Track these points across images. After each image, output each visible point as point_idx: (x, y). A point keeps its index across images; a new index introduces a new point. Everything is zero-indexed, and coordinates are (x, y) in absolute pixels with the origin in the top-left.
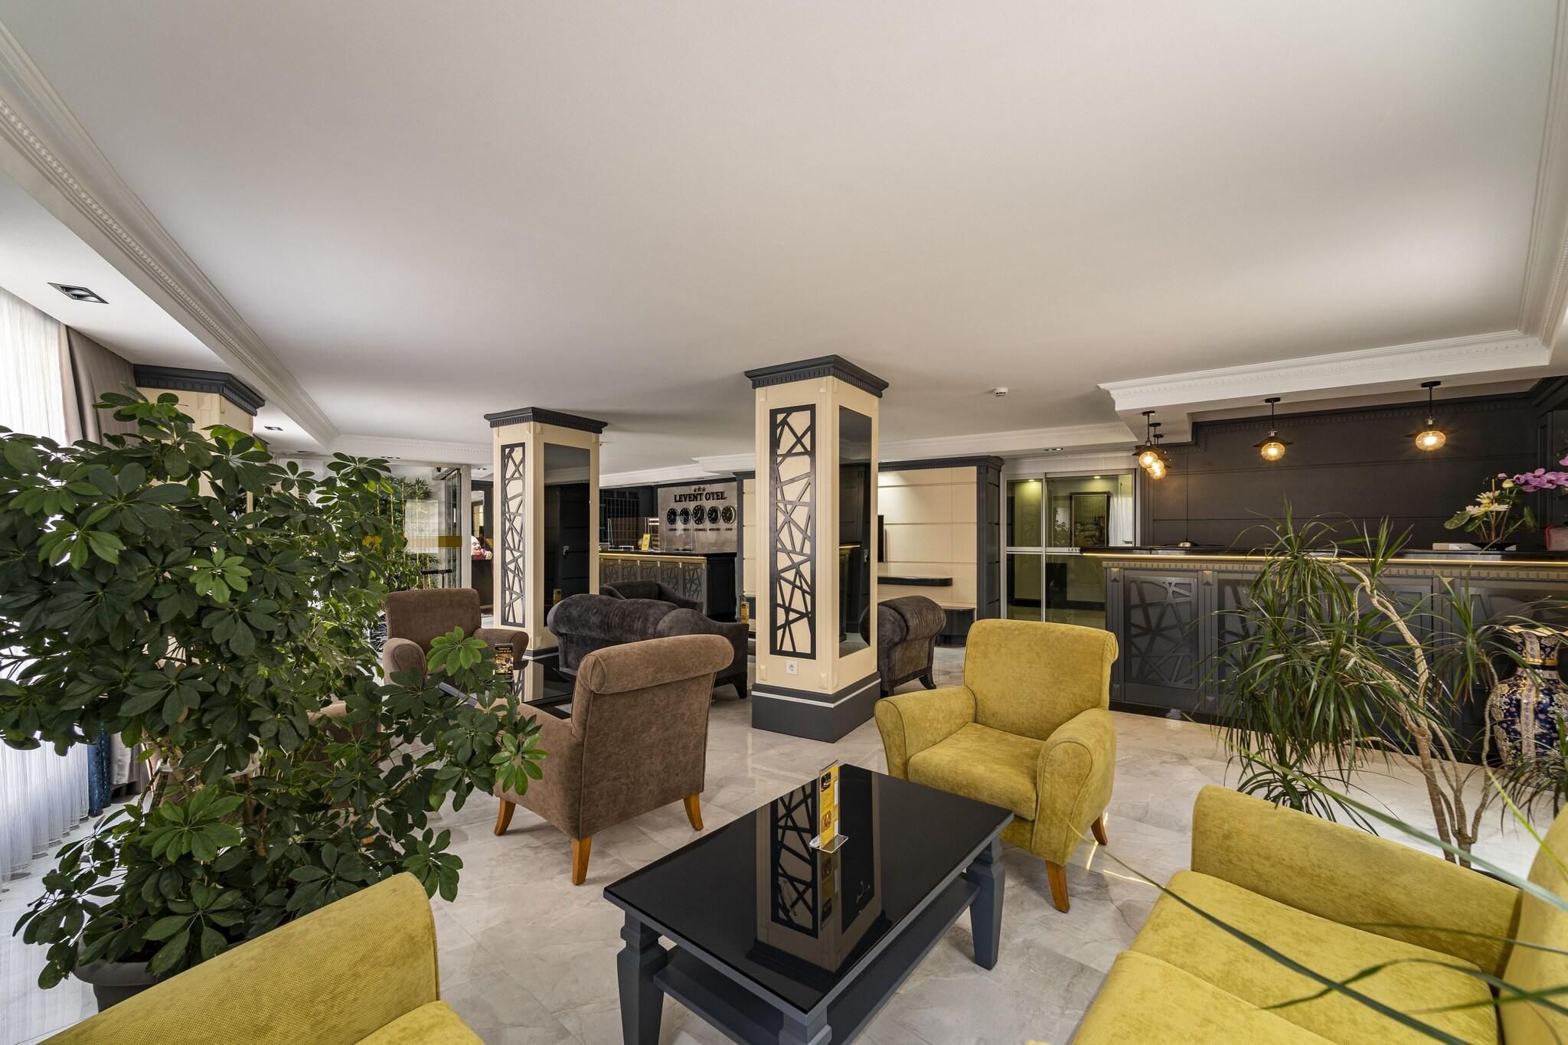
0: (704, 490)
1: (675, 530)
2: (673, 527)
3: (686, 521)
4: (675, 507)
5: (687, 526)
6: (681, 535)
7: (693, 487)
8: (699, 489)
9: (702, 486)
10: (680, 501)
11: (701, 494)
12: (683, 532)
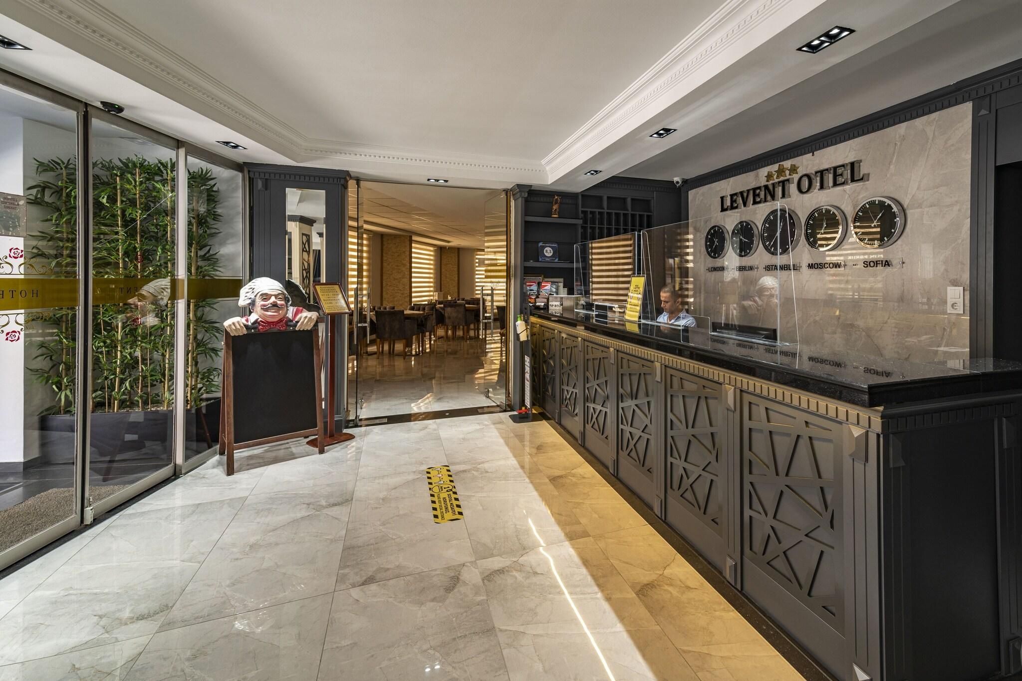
0: (793, 169)
1: (722, 269)
2: (718, 263)
3: (745, 249)
4: (721, 223)
5: (747, 261)
6: (734, 281)
7: (764, 172)
8: (781, 171)
9: (787, 164)
10: (732, 208)
11: (783, 183)
12: (737, 274)
